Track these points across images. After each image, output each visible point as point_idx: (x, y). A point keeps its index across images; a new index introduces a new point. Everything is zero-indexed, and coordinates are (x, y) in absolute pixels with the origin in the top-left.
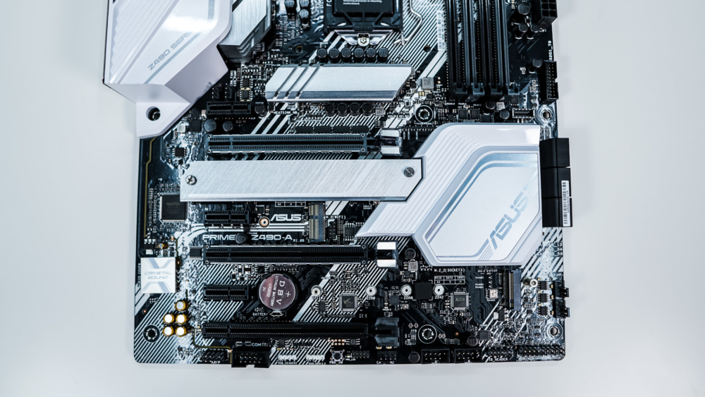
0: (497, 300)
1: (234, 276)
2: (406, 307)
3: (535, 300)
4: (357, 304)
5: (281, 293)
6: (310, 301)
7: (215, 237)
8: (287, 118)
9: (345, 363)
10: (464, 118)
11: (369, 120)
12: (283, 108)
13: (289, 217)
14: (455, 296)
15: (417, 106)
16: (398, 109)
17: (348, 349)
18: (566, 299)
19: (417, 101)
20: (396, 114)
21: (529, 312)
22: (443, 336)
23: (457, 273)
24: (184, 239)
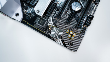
1: (67, 16)
24: (51, 23)
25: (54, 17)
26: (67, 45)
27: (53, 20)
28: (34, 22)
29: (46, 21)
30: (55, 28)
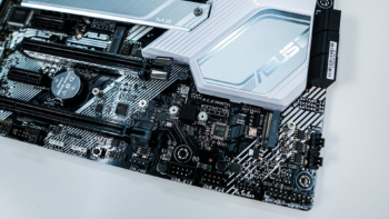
0: (255, 139)
2: (169, 124)
3: (291, 146)
4: (130, 112)
5: (68, 86)
6: (92, 101)
14: (216, 125)
21: (284, 156)
22: (196, 159)
23: (223, 107)
24: (18, 38)
25: (38, 39)
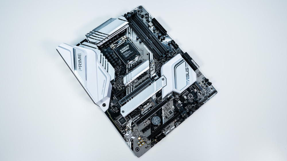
0: (197, 91)
1: (145, 125)
2: (182, 105)
3: (204, 85)
4: (172, 111)
5: (157, 120)
6: (163, 118)
7: (135, 120)
8: (131, 87)
9: (179, 124)
10: (164, 62)
11: (147, 76)
12: (129, 85)
13: (147, 105)
14: (189, 96)
15: (154, 66)
16: (151, 70)
17: (177, 121)
18: (209, 81)
19: (153, 66)
20: (151, 71)
21: (204, 88)
22: (193, 105)
23: (186, 92)
24: (129, 125)
25: (134, 121)
26: (134, 149)
27: (132, 123)
28: (116, 118)
29: (126, 122)
30: (130, 131)
